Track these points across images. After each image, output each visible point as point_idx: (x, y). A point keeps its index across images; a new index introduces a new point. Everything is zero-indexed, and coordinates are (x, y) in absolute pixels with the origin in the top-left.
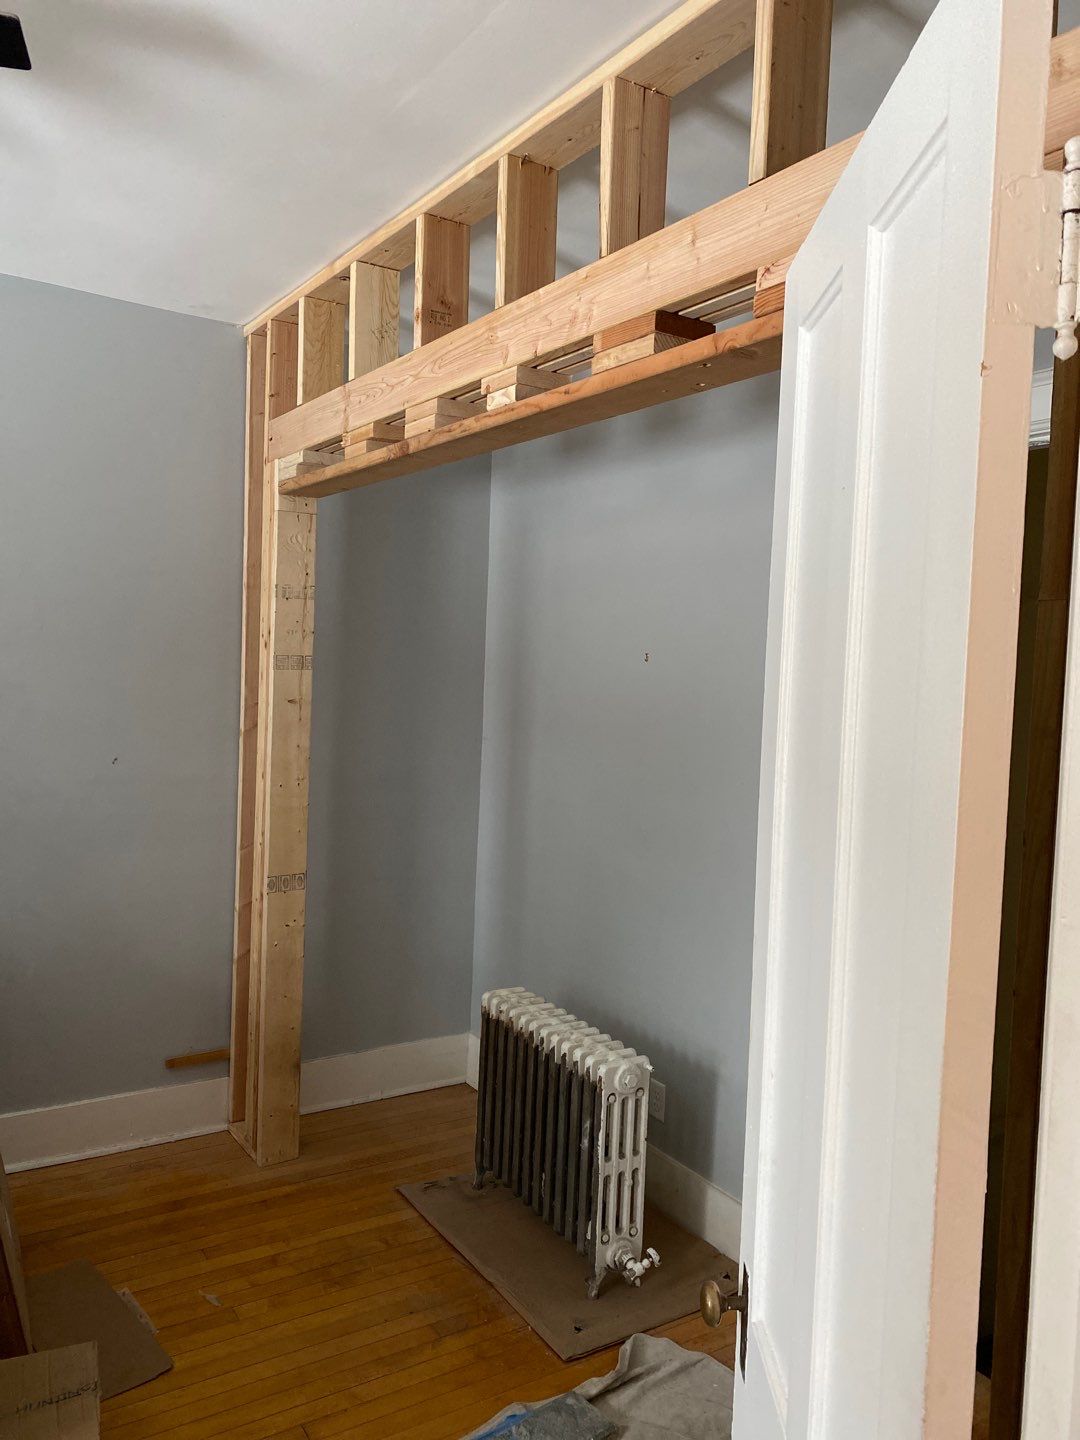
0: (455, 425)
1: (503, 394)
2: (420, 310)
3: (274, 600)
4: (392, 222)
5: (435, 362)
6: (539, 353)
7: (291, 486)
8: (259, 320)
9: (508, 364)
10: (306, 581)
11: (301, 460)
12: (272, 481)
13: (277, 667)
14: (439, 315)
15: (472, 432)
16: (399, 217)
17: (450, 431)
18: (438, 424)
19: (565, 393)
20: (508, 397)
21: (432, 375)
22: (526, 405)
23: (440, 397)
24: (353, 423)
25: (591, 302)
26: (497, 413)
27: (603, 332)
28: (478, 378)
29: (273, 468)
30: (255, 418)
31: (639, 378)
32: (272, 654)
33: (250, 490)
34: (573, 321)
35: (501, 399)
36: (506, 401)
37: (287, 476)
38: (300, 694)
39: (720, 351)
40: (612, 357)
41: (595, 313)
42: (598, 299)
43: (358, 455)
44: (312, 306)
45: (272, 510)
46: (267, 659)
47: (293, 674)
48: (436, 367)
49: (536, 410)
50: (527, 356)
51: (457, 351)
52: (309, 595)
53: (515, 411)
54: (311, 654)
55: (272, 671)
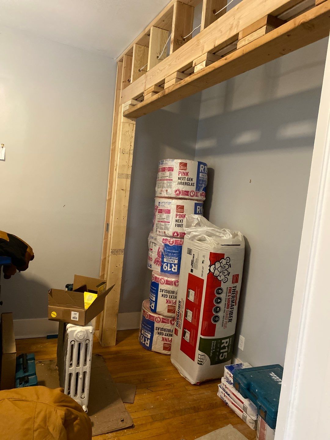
0: (182, 81)
1: (201, 65)
2: (173, 39)
3: (119, 153)
4: (166, 8)
5: (177, 58)
6: (216, 46)
7: (127, 113)
8: (121, 56)
9: (204, 53)
10: (130, 148)
11: (130, 103)
12: (121, 111)
13: (119, 177)
14: (180, 42)
15: (188, 82)
16: (168, 5)
17: (180, 83)
18: (176, 82)
19: (225, 59)
20: (202, 66)
21: (176, 63)
22: (209, 68)
23: (178, 71)
24: (148, 87)
25: (239, 19)
26: (198, 73)
27: (243, 30)
28: (192, 61)
29: (122, 107)
30: (118, 91)
31: (257, 46)
32: (117, 173)
33: (115, 116)
34: (231, 29)
35: (200, 68)
36: (202, 67)
37: (126, 109)
38: (126, 187)
39: (297, 25)
40: (246, 39)
41: (240, 23)
42: (242, 17)
43: (149, 98)
44: (138, 47)
45: (121, 122)
46: (116, 174)
47: (124, 180)
48: (177, 59)
49: (214, 69)
50: (211, 47)
51: (185, 52)
52: (131, 153)
53: (205, 71)
54: (131, 174)
55: (117, 179)
